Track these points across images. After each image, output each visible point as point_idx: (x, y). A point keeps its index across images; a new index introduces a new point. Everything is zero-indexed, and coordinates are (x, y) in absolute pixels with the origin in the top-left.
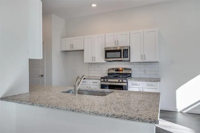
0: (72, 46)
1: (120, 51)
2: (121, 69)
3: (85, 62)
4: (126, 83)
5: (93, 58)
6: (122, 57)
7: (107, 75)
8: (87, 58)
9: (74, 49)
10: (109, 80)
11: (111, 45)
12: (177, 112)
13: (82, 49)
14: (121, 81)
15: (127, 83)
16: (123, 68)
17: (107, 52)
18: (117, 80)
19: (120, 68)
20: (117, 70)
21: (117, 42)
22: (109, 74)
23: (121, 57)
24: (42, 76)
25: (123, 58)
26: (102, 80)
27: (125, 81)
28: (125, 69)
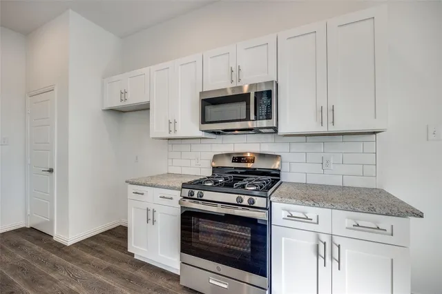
1: (245, 98)
2: (249, 155)
3: (152, 136)
4: (266, 209)
5: (172, 124)
6: (252, 117)
10: (208, 195)
11: (220, 83)
14: (246, 200)
15: (269, 209)
16: (254, 153)
17: (206, 103)
18: (232, 198)
19: (246, 153)
20: (239, 159)
21: (235, 72)
23: (248, 119)
24: (51, 171)
25: (256, 119)
26: (186, 192)
27: (259, 202)
28: (262, 156)
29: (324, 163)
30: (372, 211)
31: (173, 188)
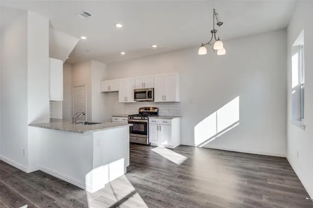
0: (109, 87)
1: (145, 92)
3: (119, 101)
4: (148, 120)
5: (126, 98)
7: (138, 113)
8: (121, 99)
9: (111, 91)
10: (135, 118)
11: (140, 87)
12: (194, 147)
13: (116, 90)
14: (143, 118)
17: (136, 93)
20: (146, 109)
21: (143, 84)
22: (140, 113)
23: (146, 98)
25: (148, 98)
26: (129, 118)
27: (146, 118)
29: (169, 110)
30: (166, 118)
31: (126, 117)
